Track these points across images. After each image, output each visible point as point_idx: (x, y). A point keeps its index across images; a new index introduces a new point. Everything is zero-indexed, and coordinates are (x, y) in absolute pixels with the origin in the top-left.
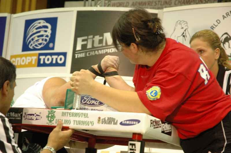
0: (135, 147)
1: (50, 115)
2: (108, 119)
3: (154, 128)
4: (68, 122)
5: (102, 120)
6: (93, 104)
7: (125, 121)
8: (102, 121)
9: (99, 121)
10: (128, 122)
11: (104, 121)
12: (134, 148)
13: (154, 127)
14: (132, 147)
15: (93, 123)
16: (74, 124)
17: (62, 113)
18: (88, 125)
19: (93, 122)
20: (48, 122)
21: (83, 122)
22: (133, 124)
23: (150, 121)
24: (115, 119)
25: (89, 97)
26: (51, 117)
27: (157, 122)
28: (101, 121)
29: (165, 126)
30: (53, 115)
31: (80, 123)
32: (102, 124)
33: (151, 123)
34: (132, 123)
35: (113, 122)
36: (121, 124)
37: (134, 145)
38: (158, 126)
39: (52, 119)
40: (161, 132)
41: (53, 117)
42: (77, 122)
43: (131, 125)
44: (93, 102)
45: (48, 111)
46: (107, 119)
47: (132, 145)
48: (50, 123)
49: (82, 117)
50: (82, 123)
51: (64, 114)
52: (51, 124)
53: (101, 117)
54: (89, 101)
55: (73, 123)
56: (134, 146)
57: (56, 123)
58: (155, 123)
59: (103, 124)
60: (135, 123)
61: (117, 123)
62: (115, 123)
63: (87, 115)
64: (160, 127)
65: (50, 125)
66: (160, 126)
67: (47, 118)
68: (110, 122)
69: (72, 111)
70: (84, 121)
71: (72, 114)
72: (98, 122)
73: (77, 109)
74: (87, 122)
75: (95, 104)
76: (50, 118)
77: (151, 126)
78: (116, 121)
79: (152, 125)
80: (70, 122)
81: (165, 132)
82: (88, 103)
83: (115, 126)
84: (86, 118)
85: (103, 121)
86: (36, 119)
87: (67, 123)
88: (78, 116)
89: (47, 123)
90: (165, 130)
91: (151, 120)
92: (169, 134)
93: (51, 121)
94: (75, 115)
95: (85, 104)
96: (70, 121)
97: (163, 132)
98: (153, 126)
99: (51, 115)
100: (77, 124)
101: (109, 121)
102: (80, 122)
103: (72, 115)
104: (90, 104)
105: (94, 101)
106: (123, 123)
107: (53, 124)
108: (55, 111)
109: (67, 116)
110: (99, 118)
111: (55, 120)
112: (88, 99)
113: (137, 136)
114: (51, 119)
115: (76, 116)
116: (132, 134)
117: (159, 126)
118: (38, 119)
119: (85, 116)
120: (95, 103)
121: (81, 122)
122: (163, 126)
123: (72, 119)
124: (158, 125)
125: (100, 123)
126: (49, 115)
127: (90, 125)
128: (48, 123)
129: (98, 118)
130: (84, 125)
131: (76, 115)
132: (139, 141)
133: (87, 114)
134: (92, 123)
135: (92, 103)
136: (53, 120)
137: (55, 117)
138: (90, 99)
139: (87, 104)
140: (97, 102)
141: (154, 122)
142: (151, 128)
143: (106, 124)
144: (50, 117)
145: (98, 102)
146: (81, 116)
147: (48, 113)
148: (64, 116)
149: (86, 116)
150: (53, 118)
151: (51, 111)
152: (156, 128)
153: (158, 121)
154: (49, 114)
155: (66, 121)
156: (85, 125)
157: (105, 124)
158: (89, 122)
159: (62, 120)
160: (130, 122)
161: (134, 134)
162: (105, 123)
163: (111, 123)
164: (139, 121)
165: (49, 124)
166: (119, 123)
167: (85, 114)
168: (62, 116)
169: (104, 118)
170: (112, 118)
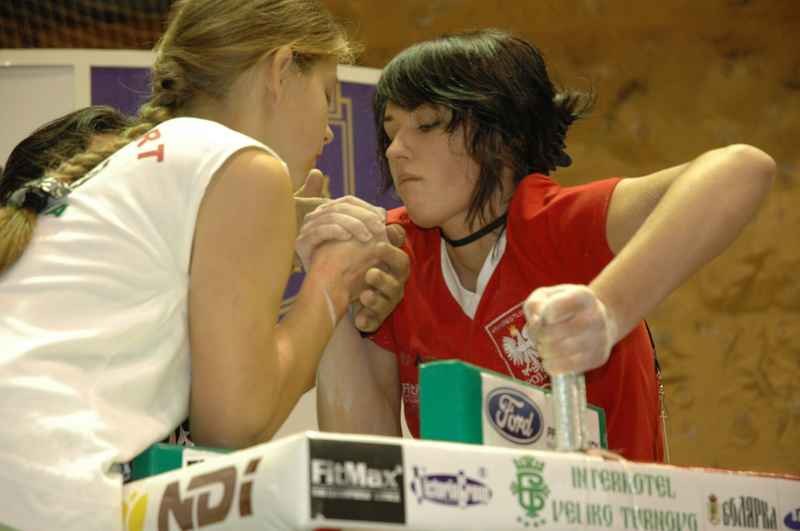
1: (525, 482)
2: (743, 503)
4: (601, 513)
5: (724, 510)
8: (725, 514)
9: (713, 511)
11: (732, 515)
15: (695, 522)
16: (626, 525)
17: (570, 471)
18: (679, 530)
19: (694, 515)
20: (522, 512)
21: (656, 516)
24: (766, 506)
26: (531, 491)
28: (721, 511)
30: (536, 480)
31: (646, 522)
32: (726, 523)
35: (760, 518)
36: (789, 522)
39: (537, 502)
41: (538, 490)
42: (634, 515)
45: (515, 461)
46: (738, 503)
48: (531, 521)
49: (650, 492)
50: (653, 521)
51: (582, 479)
52: (535, 526)
53: (718, 494)
55: (622, 519)
57: (556, 519)
59: (731, 527)
61: (775, 520)
62: (770, 524)
63: (669, 487)
67: (517, 496)
68: (751, 515)
70: (661, 513)
71: (610, 478)
72: (712, 518)
74: (673, 521)
76: (526, 497)
78: (769, 513)
80: (611, 514)
84: (666, 498)
85: (728, 511)
86: (470, 502)
87: (600, 519)
89: (519, 520)
93: (532, 511)
96: (607, 510)
99: (531, 481)
100: (638, 523)
101: (747, 513)
102: (648, 516)
103: (611, 483)
106: (794, 519)
107: (543, 522)
108: (543, 463)
110: (713, 499)
111: (548, 503)
114: (532, 500)
118: (477, 503)
119: (662, 489)
121: (651, 516)
123: (615, 500)
125: (719, 521)
126: (520, 481)
127: (686, 529)
128: (524, 520)
129: (708, 501)
130: (662, 529)
133: (668, 480)
134: (691, 521)
136: (542, 506)
137: (545, 491)
143: (740, 524)
144: (526, 489)
146: (646, 488)
147: (515, 470)
149: (664, 487)
150: (538, 497)
151: (524, 462)
154: (520, 476)
155: (595, 512)
156: (665, 529)
157: (735, 525)
158: (678, 516)
159: (578, 505)
162: (737, 522)
163: (757, 521)
165: (526, 526)
166: (780, 518)
167: (660, 482)
168: (574, 485)
169: (728, 500)
170: (755, 499)
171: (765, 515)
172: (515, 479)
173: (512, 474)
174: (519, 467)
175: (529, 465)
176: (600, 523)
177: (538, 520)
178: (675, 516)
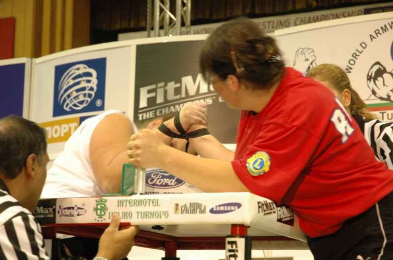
0: (236, 247)
1: (99, 207)
2: (191, 206)
3: (265, 214)
4: (128, 215)
6: (166, 185)
7: (218, 207)
8: (182, 210)
9: (177, 209)
10: (222, 208)
11: (185, 210)
12: (234, 248)
13: (264, 212)
14: (232, 247)
15: (168, 214)
16: (138, 218)
17: (117, 201)
18: (160, 218)
19: (167, 211)
20: (97, 217)
21: (151, 213)
22: (231, 211)
23: (257, 204)
24: (202, 205)
25: (158, 174)
26: (101, 210)
27: (269, 205)
28: (180, 209)
29: (282, 211)
30: (103, 206)
31: (146, 216)
32: (182, 213)
33: (259, 207)
34: (229, 209)
35: (198, 210)
36: (212, 211)
37: (235, 243)
38: (270, 211)
39: (103, 213)
40: (276, 219)
41: (104, 209)
42: (141, 214)
43: (227, 211)
44: (166, 181)
45: (96, 200)
46: (188, 206)
47: (232, 243)
48: (100, 220)
49: (149, 205)
50: (149, 215)
52: (102, 221)
53: (179, 203)
54: (160, 180)
55: (136, 216)
56: (234, 246)
57: (109, 218)
58: (265, 206)
60: (233, 208)
61: (205, 210)
62: (202, 212)
63: (158, 202)
64: (274, 212)
65: (100, 222)
66: (274, 210)
68: (194, 209)
69: (133, 197)
70: (153, 212)
71: (133, 202)
72: (176, 212)
73: (141, 194)
74: (158, 214)
75: (170, 184)
76: (99, 211)
77: (259, 212)
78: (203, 208)
79: (261, 209)
80: (132, 214)
81: (283, 220)
82: (158, 183)
83: (202, 215)
84: (156, 207)
85: (183, 209)
86: (78, 215)
88: (143, 205)
89: (95, 220)
90: (283, 217)
91: (259, 203)
92: (290, 222)
93: (101, 216)
94: (137, 203)
95: (153, 185)
96: (130, 213)
97: (280, 220)
98: (262, 212)
99: (101, 207)
100: (143, 217)
101: (192, 209)
102: (147, 214)
103: (133, 204)
104: (161, 185)
105: (168, 180)
106: (215, 210)
107: (105, 219)
108: (107, 200)
109: (126, 206)
110: (177, 205)
111: (107, 213)
112: (158, 177)
113: (238, 228)
114: (101, 213)
115: (140, 205)
116: (230, 226)
117: (272, 211)
118: (81, 215)
119: (154, 204)
120: (169, 182)
121: (149, 214)
122: (280, 211)
123: (134, 209)
124: (271, 209)
125: (179, 213)
126: (97, 207)
127: (163, 217)
128: (98, 219)
129: (175, 206)
130: (153, 218)
131: (140, 203)
132: (241, 236)
133: (158, 200)
134: (166, 214)
135: (164, 184)
136: (105, 214)
137: (107, 209)
138: (160, 177)
139: (157, 185)
140: (171, 182)
141: (263, 205)
142: (259, 214)
144: (99, 209)
145: (174, 181)
146: (148, 203)
147: (95, 203)
148: (121, 205)
149: (156, 203)
150: (103, 211)
151: (100, 200)
152: (268, 214)
153: (269, 203)
154: (97, 205)
155: (125, 215)
156: (155, 217)
157: (186, 213)
158: (160, 212)
159: (119, 213)
160: (226, 207)
161: (234, 226)
162: (187, 212)
163: (196, 211)
164: (239, 205)
165: (98, 221)
166: (208, 210)
167: (154, 201)
168: (118, 206)
169: (184, 204)
170: (197, 203)
171: (200, 208)
172: (95, 207)
173: (94, 205)
174: (97, 202)
175: (101, 201)
176: (127, 218)
177: (102, 219)
178: (159, 213)
